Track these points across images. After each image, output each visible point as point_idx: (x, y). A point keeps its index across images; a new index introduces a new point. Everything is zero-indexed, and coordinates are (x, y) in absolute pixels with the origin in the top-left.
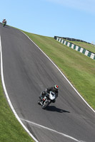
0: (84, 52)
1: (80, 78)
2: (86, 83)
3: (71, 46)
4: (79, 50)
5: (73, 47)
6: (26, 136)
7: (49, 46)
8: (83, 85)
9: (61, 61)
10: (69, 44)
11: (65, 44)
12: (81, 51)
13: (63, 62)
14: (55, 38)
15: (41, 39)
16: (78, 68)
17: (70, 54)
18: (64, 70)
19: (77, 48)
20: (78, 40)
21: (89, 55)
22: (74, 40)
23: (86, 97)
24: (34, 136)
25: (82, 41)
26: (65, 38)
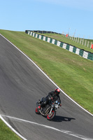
0: (56, 43)
1: (55, 69)
2: (61, 73)
3: (42, 38)
4: (51, 41)
5: (44, 39)
6: (9, 131)
7: (21, 40)
8: (59, 76)
9: (34, 55)
10: (40, 37)
11: (36, 37)
12: (53, 42)
13: (36, 55)
14: (27, 32)
15: (13, 35)
16: (52, 59)
17: (43, 46)
18: (39, 63)
19: (49, 40)
20: (49, 32)
21: (61, 45)
22: (45, 32)
23: (62, 87)
24: (17, 131)
25: (53, 33)
26: (36, 32)
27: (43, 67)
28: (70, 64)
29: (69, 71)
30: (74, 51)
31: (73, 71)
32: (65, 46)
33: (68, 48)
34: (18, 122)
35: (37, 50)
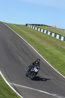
0: (47, 33)
1: (47, 51)
2: (51, 54)
3: (37, 29)
4: (44, 31)
5: (39, 30)
6: (14, 94)
8: (49, 55)
9: (32, 41)
11: (33, 28)
13: (33, 41)
14: (27, 25)
16: (44, 44)
17: (38, 35)
18: (35, 47)
19: (42, 31)
20: (42, 25)
21: (51, 34)
22: (39, 25)
23: (52, 63)
24: (20, 94)
25: (45, 25)
26: (33, 25)
27: (38, 49)
28: (57, 47)
29: (56, 52)
30: (60, 38)
31: (59, 52)
32: (53, 35)
33: (55, 36)
34: (21, 88)
35: (34, 38)
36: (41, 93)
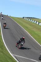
0: (36, 23)
1: (36, 34)
2: (39, 36)
5: (31, 21)
7: (21, 22)
8: (38, 37)
10: (29, 20)
12: (35, 22)
13: (28, 28)
14: (23, 18)
16: (35, 30)
17: (31, 24)
19: (33, 21)
20: (33, 18)
21: (39, 24)
22: (31, 18)
25: (35, 18)
27: (30, 33)
35: (28, 26)
36: (33, 61)
